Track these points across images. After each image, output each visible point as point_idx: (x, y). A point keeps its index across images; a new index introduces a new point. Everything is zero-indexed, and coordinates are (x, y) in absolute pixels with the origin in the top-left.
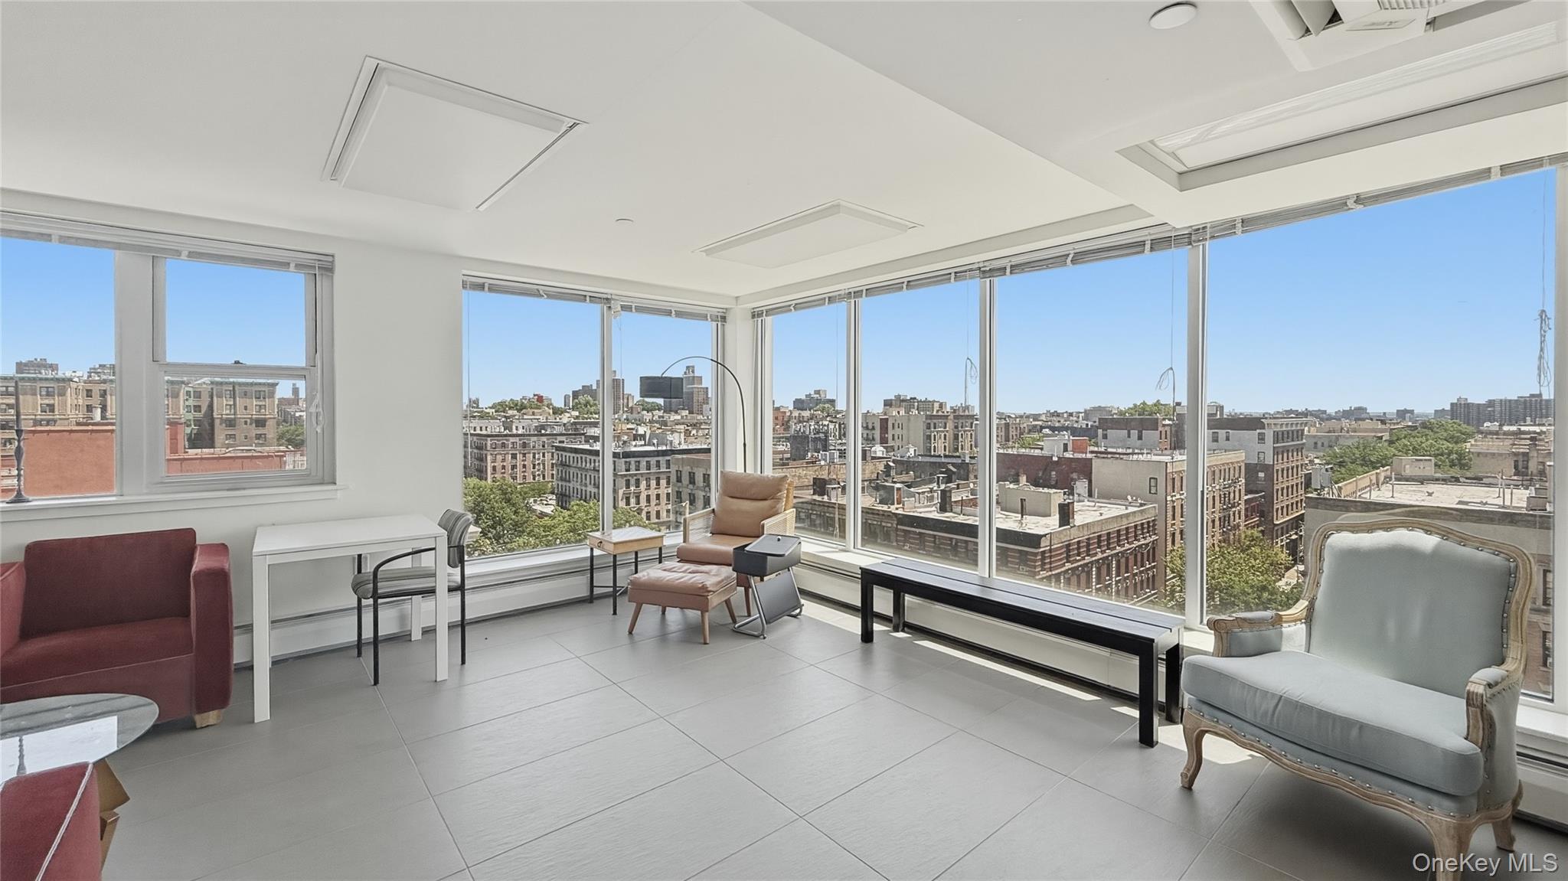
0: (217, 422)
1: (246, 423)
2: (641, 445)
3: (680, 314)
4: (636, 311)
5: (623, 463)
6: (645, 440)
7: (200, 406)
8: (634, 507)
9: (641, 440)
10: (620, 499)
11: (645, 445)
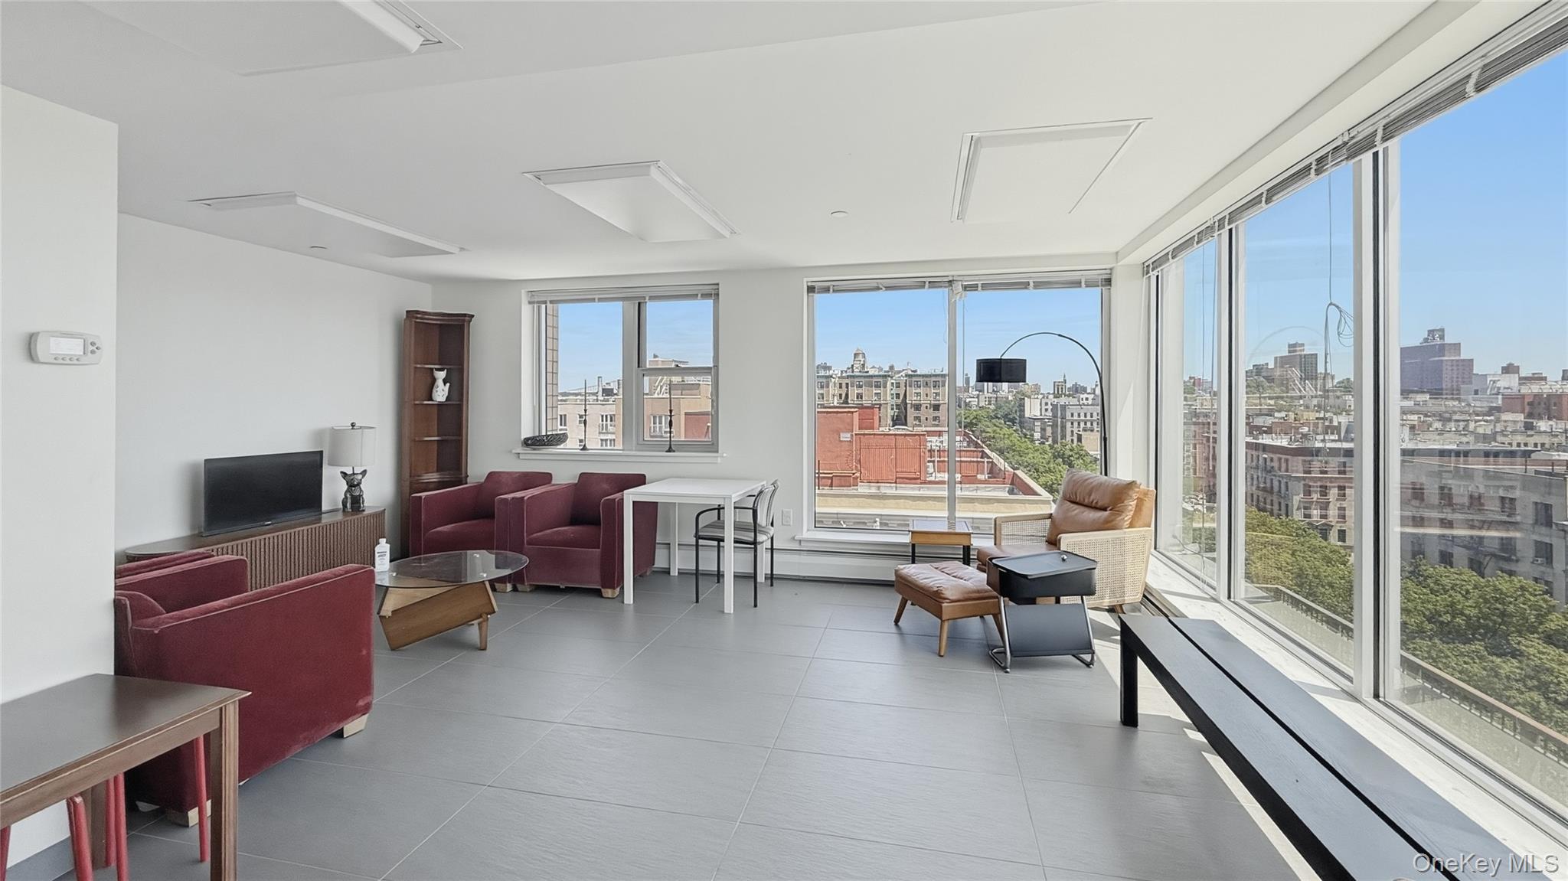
0: (909, 406)
1: (927, 407)
2: (1333, 441)
3: (1038, 285)
4: (983, 290)
5: (1300, 462)
6: (1339, 434)
7: (899, 394)
8: (1317, 522)
9: (1332, 433)
10: (1295, 507)
11: (1339, 440)
